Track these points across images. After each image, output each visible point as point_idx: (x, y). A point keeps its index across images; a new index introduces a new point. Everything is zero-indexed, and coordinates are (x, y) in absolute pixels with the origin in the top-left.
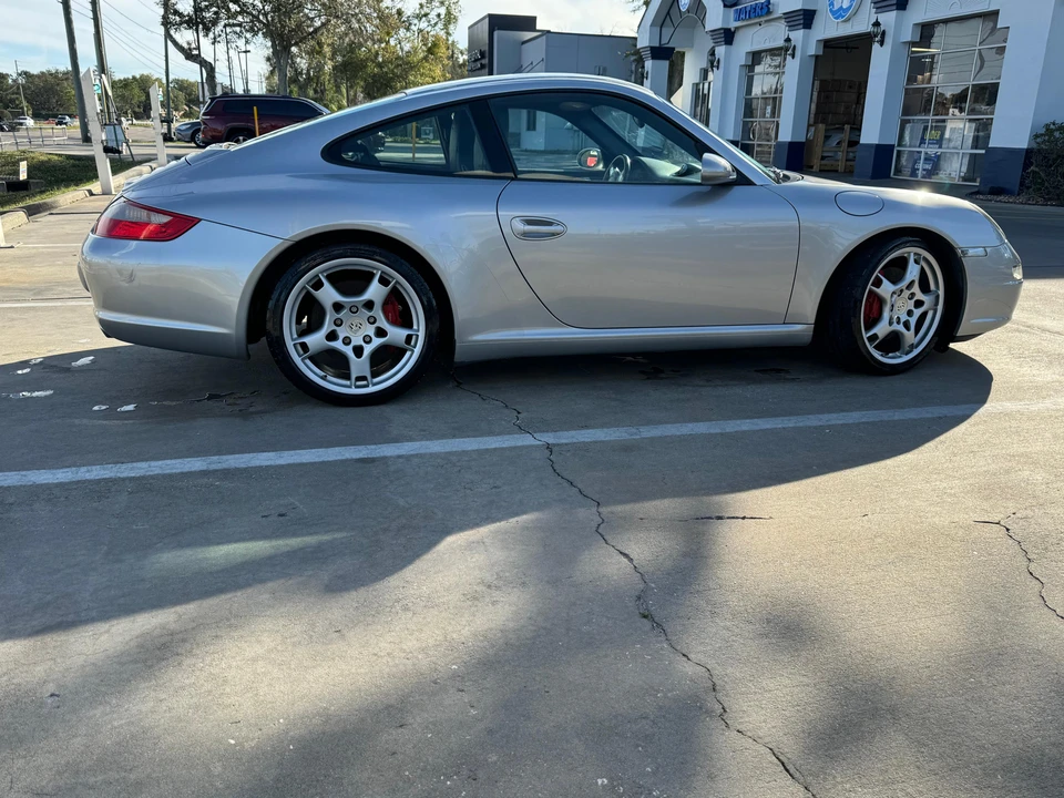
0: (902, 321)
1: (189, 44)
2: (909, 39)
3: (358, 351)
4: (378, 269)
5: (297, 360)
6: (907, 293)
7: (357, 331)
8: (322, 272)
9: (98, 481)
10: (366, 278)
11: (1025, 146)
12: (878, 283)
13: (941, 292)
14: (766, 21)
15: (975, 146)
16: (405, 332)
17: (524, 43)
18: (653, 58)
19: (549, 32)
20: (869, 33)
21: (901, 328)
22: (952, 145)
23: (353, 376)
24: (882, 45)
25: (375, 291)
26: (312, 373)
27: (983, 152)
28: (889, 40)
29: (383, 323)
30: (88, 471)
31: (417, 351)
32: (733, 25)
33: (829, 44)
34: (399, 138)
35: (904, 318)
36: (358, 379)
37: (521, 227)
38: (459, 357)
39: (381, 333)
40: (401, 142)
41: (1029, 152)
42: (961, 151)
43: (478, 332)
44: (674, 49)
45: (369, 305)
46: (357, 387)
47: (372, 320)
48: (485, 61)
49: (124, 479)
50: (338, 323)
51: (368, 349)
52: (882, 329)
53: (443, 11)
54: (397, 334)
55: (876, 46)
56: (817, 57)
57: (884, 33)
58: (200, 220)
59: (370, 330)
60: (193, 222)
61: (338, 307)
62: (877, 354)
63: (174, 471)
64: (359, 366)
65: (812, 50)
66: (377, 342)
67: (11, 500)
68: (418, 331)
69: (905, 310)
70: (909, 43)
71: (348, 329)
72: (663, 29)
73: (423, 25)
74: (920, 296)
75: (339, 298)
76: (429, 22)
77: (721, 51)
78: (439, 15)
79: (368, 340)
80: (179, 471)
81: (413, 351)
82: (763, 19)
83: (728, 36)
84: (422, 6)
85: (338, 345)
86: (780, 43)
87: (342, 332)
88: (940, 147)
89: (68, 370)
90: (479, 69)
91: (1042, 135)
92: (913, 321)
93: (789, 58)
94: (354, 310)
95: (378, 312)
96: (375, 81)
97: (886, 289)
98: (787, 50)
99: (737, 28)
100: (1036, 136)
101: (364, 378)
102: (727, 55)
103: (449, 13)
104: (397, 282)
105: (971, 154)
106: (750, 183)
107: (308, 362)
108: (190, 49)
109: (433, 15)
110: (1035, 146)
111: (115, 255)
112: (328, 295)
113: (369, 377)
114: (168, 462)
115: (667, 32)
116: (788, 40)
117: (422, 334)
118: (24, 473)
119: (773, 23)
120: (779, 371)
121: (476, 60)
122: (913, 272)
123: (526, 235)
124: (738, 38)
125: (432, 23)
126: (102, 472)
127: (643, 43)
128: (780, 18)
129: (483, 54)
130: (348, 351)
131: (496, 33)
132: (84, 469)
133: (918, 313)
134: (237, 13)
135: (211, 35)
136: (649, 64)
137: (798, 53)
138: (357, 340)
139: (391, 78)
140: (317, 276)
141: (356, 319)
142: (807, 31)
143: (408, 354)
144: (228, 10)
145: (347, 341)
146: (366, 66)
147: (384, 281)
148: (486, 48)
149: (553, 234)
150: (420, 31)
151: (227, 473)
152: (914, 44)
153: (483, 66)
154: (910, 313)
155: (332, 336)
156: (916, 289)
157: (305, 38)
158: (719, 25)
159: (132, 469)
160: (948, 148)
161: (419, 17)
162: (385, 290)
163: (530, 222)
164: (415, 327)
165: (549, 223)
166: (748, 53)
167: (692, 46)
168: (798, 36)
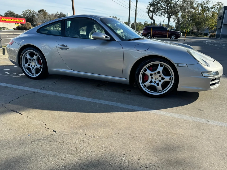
5: (24, 68)
6: (158, 75)
10: (34, 54)
12: (145, 70)
13: (173, 77)
16: (39, 66)
21: (155, 85)
23: (32, 73)
25: (35, 57)
26: (26, 71)
29: (37, 64)
31: (41, 70)
34: (200, 36)
35: (157, 82)
37: (60, 46)
40: (200, 37)
43: (53, 69)
45: (34, 60)
48: (222, 18)
50: (30, 62)
52: (148, 84)
53: (219, 6)
58: (14, 42)
61: (30, 59)
62: (146, 91)
66: (36, 67)
71: (32, 64)
73: (213, 10)
74: (163, 76)
76: (215, 9)
78: (218, 8)
84: (213, 5)
85: (30, 67)
90: (220, 20)
92: (161, 84)
95: (36, 61)
96: (197, 23)
97: (149, 72)
103: (220, 7)
104: (38, 55)
108: (151, 17)
109: (216, 7)
112: (28, 57)
117: (42, 67)
121: (220, 18)
122: (160, 69)
123: (62, 48)
125: (216, 9)
131: (226, 11)
133: (162, 81)
134: (162, 9)
138: (33, 66)
140: (26, 53)
141: (33, 62)
144: (160, 9)
145: (32, 66)
146: (195, 20)
149: (66, 49)
150: (212, 11)
153: (221, 19)
154: (160, 81)
155: (29, 65)
156: (161, 74)
161: (212, 8)
165: (66, 46)
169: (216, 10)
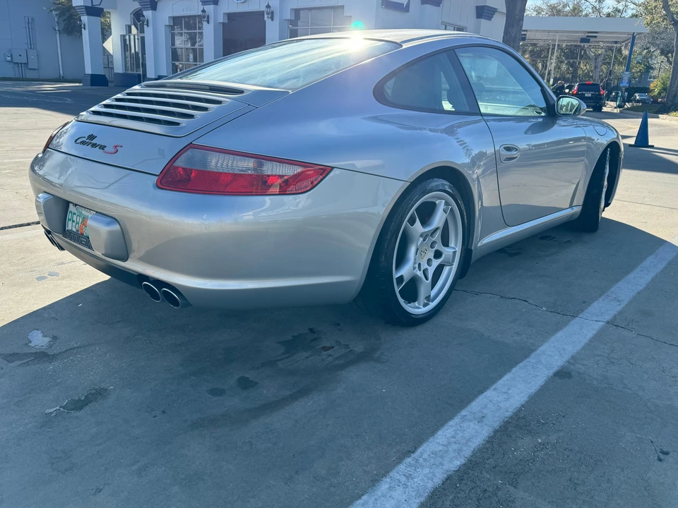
2: (289, 18)
3: (426, 274)
4: (443, 199)
5: (397, 292)
7: (425, 256)
8: (416, 210)
18: (88, 15)
20: (263, 12)
23: (422, 298)
24: (272, 20)
25: (440, 218)
26: (403, 301)
28: (277, 16)
29: (439, 246)
31: (456, 264)
33: (231, 16)
36: (425, 299)
37: (503, 153)
39: (438, 254)
44: (103, 9)
45: (434, 232)
46: (424, 306)
47: (434, 245)
51: (431, 271)
54: (446, 253)
55: (268, 20)
56: (223, 24)
57: (272, 13)
58: (332, 168)
59: (431, 254)
60: (325, 171)
64: (426, 287)
65: (221, 19)
66: (435, 264)
68: (456, 247)
70: (288, 20)
75: (421, 229)
77: (148, 14)
79: (430, 263)
81: (452, 266)
83: (152, 4)
85: (418, 272)
86: (198, 12)
87: (418, 260)
93: (205, 23)
94: (426, 239)
95: (438, 237)
98: (204, 17)
101: (428, 298)
102: (154, 17)
104: (451, 209)
112: (418, 228)
116: (204, 11)
117: (459, 250)
123: (505, 159)
127: (78, 3)
130: (421, 274)
136: (85, 19)
137: (212, 21)
138: (424, 265)
140: (414, 213)
142: (216, 6)
145: (420, 267)
147: (445, 209)
149: (514, 158)
152: (292, 21)
162: (446, 217)
164: (452, 245)
166: (170, 17)
167: (115, 8)
168: (210, 9)
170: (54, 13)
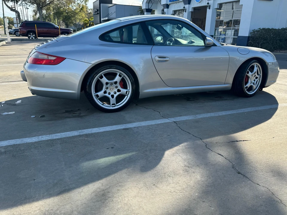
0: (253, 83)
1: (11, 6)
3: (113, 96)
4: (118, 72)
5: (96, 100)
6: (254, 75)
7: (112, 90)
8: (103, 74)
9: (48, 141)
10: (115, 75)
11: (247, 35)
12: (248, 73)
13: (261, 75)
14: (178, 2)
15: (234, 36)
16: (125, 90)
17: (109, 7)
18: (146, 12)
19: (116, 4)
20: (206, 6)
21: (252, 84)
22: (228, 35)
23: (111, 104)
25: (118, 79)
26: (99, 103)
27: (237, 37)
28: (211, 8)
29: (119, 88)
30: (42, 137)
31: (129, 96)
32: (169, 3)
33: (195, 9)
35: (253, 82)
36: (112, 104)
37: (157, 59)
38: (140, 97)
39: (119, 91)
41: (249, 37)
42: (231, 37)
43: (146, 90)
44: (152, 9)
45: (116, 83)
46: (112, 107)
47: (117, 87)
48: (99, 12)
49: (55, 139)
50: (107, 88)
51: (115, 96)
52: (248, 85)
54: (123, 91)
55: (208, 9)
56: (192, 12)
57: (210, 6)
58: (66, 58)
59: (116, 90)
60: (64, 59)
61: (107, 83)
62: (247, 92)
63: (70, 136)
64: (113, 101)
65: (191, 10)
66: (118, 93)
67: (23, 148)
68: (129, 90)
69: (253, 80)
70: (216, 8)
71: (110, 90)
72: (149, 4)
74: (257, 76)
75: (108, 81)
76: (80, 1)
77: (165, 10)
79: (115, 93)
80: (71, 136)
81: (128, 96)
82: (177, 2)
83: (167, 6)
85: (107, 95)
86: (182, 8)
87: (108, 91)
88: (225, 36)
89: (15, 105)
90: (97, 14)
91: (252, 33)
92: (255, 82)
93: (184, 12)
94: (112, 84)
95: (118, 85)
97: (250, 74)
98: (184, 10)
99: (170, 4)
100: (251, 33)
101: (114, 104)
102: (168, 11)
104: (124, 76)
105: (233, 38)
106: (217, 46)
107: (98, 100)
108: (12, 8)
110: (250, 35)
111: (35, 70)
112: (104, 80)
113: (116, 104)
114: (66, 133)
115: (150, 5)
116: (184, 7)
117: (130, 91)
118: (21, 139)
119: (180, 3)
120: (221, 97)
121: (96, 12)
122: (256, 69)
123: (159, 61)
124: (170, 7)
126: (47, 137)
127: (144, 7)
128: (182, 1)
129: (98, 10)
130: (110, 96)
131: (101, 4)
132: (40, 137)
133: (256, 80)
135: (19, 3)
136: (145, 14)
137: (187, 11)
138: (112, 93)
139: (70, 17)
140: (101, 74)
141: (112, 87)
142: (189, 5)
143: (126, 97)
145: (109, 94)
146: (63, 13)
147: (120, 76)
148: (99, 8)
149: (166, 61)
150: (78, 3)
151: (87, 135)
152: (217, 9)
153: (98, 14)
155: (105, 92)
156: (256, 74)
157: (47, 5)
158: (165, 3)
159: (56, 136)
160: (227, 36)
162: (120, 78)
163: (160, 57)
164: (128, 89)
165: (165, 58)
166: (173, 11)
167: (157, 9)
168: (187, 6)
169: (82, 2)
170: (139, 12)
